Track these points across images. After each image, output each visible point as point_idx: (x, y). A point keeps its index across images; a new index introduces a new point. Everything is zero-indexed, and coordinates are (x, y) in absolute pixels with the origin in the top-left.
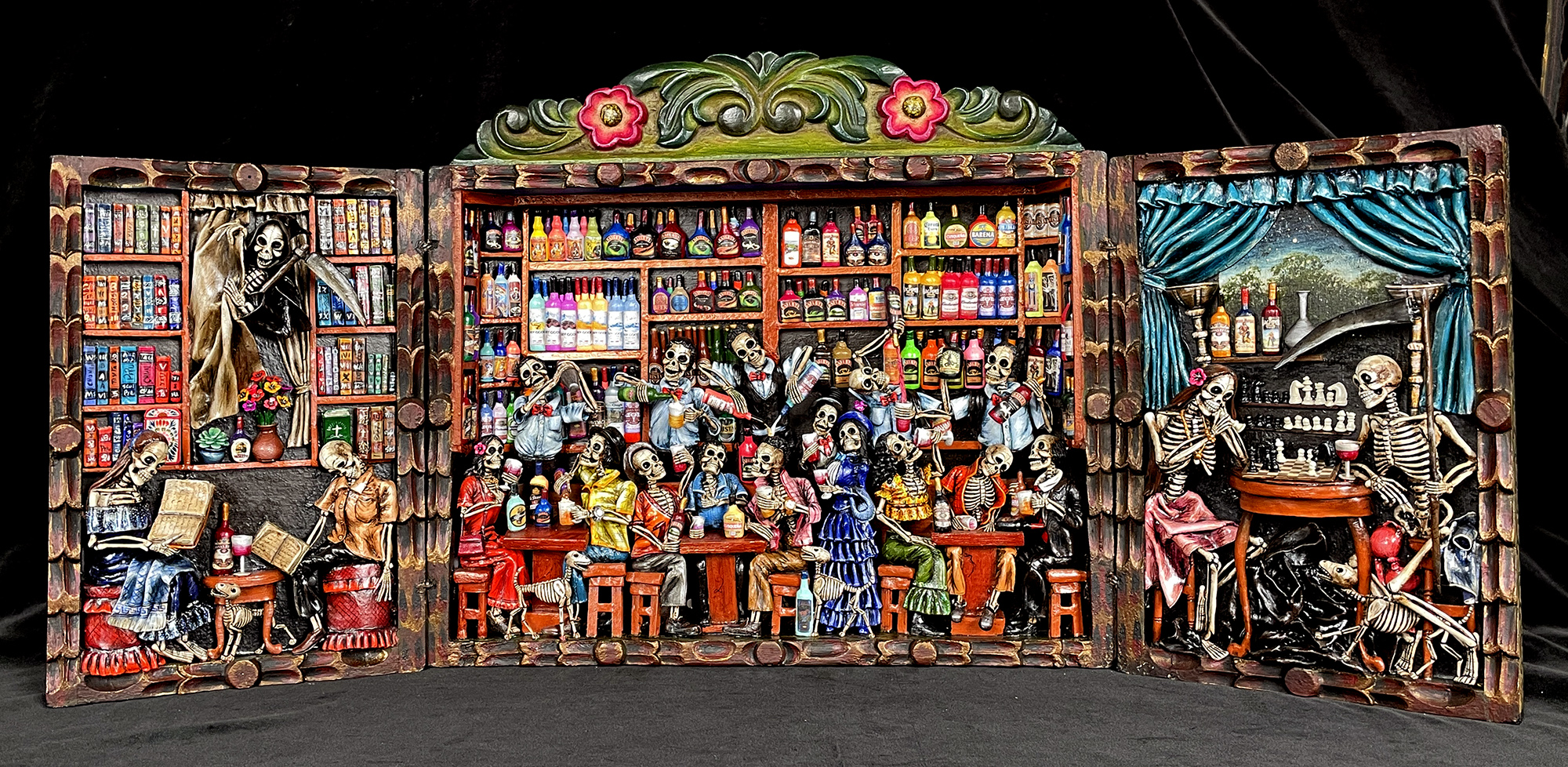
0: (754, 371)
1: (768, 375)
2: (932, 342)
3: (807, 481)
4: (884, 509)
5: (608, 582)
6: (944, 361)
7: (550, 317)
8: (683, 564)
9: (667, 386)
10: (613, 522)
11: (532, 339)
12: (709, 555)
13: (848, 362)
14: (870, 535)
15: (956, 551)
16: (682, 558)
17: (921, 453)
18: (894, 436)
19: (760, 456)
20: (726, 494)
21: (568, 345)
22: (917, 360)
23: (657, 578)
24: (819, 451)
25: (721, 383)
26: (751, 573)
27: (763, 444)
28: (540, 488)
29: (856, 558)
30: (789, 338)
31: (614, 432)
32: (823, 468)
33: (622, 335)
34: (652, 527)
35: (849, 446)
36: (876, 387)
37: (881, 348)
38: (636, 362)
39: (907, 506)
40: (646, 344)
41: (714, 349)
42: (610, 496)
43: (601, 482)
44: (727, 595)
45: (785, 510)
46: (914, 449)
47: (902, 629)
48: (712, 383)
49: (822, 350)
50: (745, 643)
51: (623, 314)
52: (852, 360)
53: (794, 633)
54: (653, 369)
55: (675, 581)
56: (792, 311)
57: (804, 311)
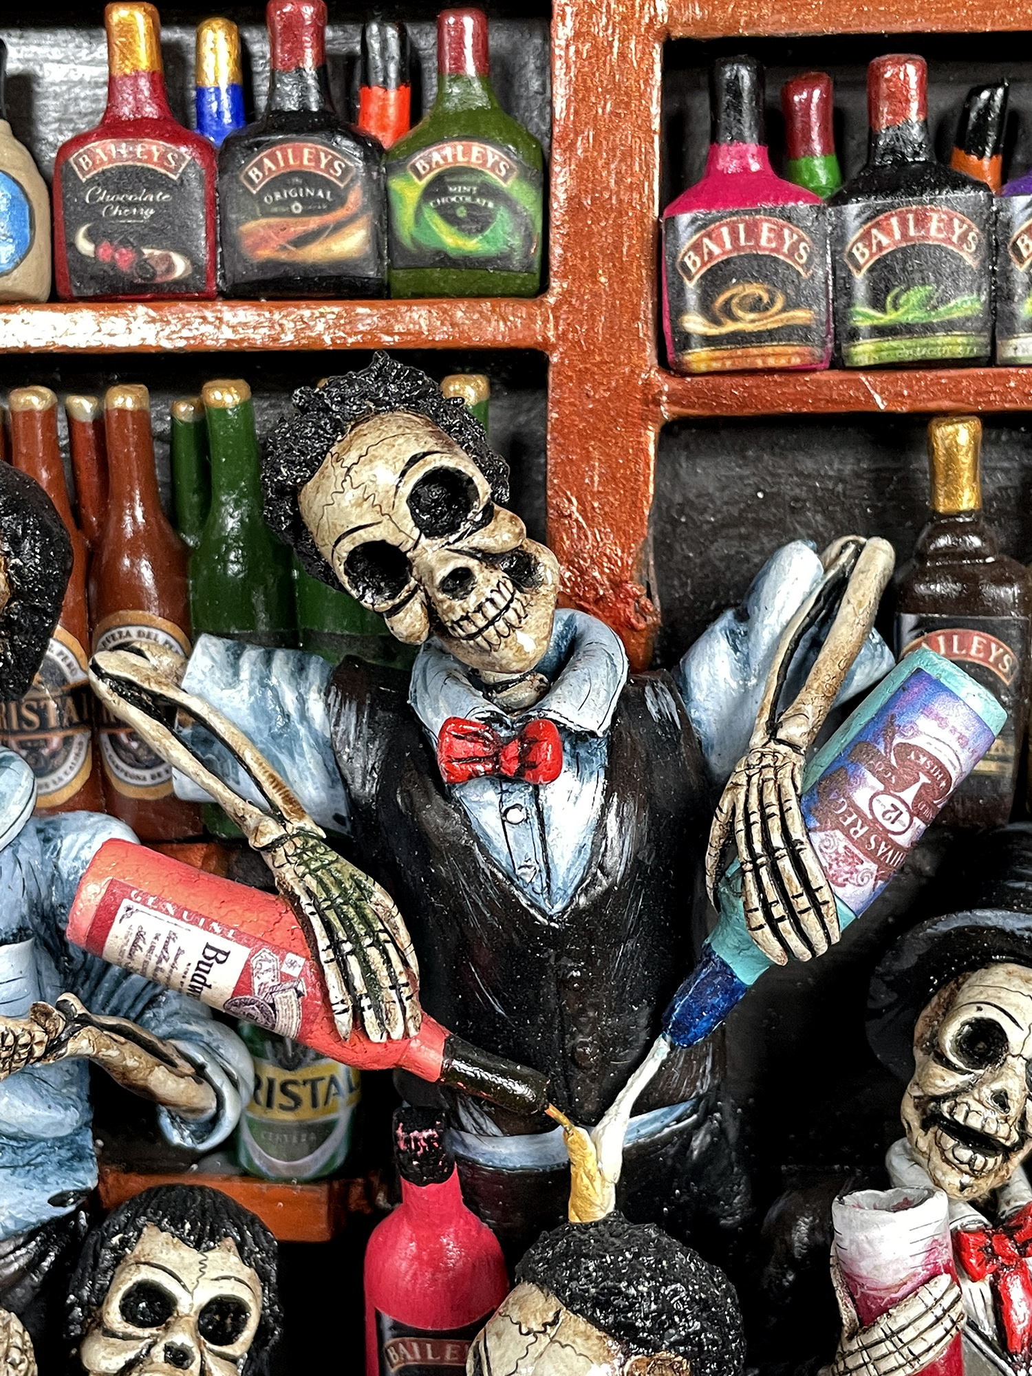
0: (475, 707)
1: (582, 738)
25: (232, 793)
27: (533, 1304)
30: (720, 477)
49: (960, 566)
56: (756, 289)
57: (843, 288)
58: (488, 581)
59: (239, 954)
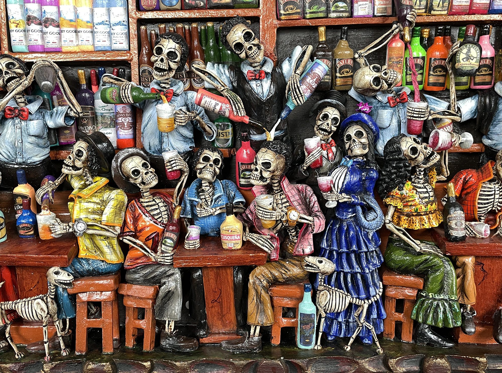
0: (252, 69)
1: (267, 74)
2: (439, 41)
3: (309, 188)
4: (392, 217)
5: (96, 297)
6: (462, 56)
7: (30, 14)
8: (178, 276)
9: (156, 87)
10: (101, 235)
11: (12, 39)
12: (206, 267)
13: (350, 62)
14: (376, 244)
15: (470, 261)
16: (177, 271)
17: (438, 157)
18: (408, 139)
19: (260, 162)
20: (223, 202)
21: (50, 46)
22: (423, 58)
23: (150, 291)
24: (322, 156)
25: (216, 84)
26: (250, 286)
27: (263, 150)
28: (24, 197)
29: (362, 268)
30: (286, 37)
31: (101, 138)
32: (325, 174)
33: (110, 34)
34: (144, 238)
35: (358, 151)
36: (385, 86)
37: (385, 46)
38: (126, 64)
39: (419, 214)
40: (134, 44)
41: (209, 49)
42: (96, 207)
43: (85, 191)
44: (225, 305)
45: (287, 221)
46: (432, 154)
47: (407, 337)
48: (207, 85)
49: (323, 49)
50: (243, 362)
51: (109, 11)
52: (354, 59)
53: (295, 345)
54: (144, 71)
55: (169, 295)
56: (291, 6)
57: (304, 6)
58: (254, 48)
59: (220, 104)
